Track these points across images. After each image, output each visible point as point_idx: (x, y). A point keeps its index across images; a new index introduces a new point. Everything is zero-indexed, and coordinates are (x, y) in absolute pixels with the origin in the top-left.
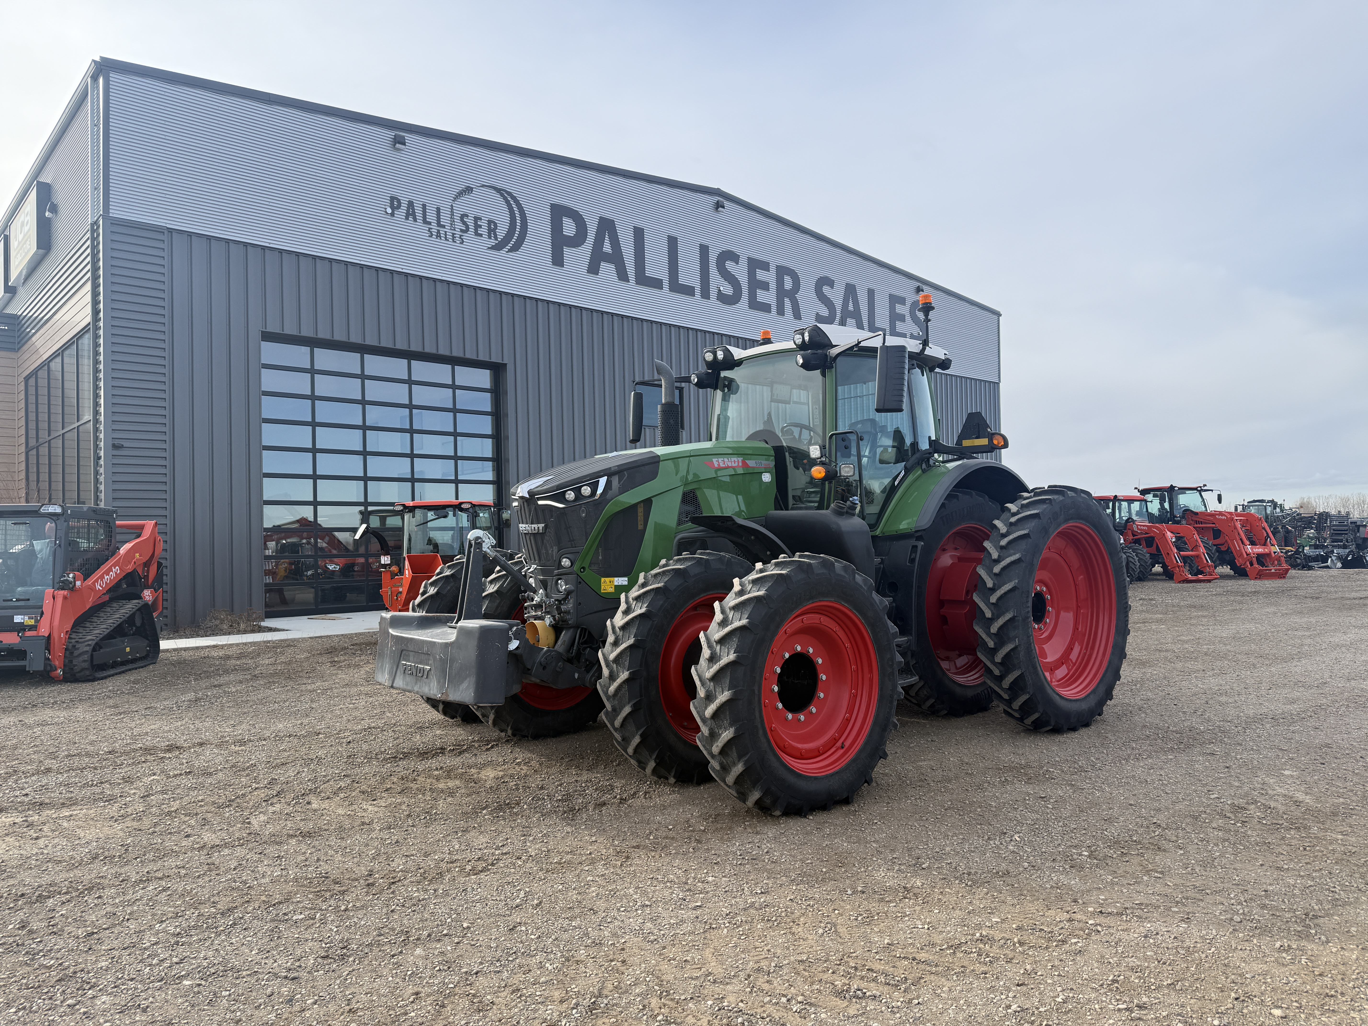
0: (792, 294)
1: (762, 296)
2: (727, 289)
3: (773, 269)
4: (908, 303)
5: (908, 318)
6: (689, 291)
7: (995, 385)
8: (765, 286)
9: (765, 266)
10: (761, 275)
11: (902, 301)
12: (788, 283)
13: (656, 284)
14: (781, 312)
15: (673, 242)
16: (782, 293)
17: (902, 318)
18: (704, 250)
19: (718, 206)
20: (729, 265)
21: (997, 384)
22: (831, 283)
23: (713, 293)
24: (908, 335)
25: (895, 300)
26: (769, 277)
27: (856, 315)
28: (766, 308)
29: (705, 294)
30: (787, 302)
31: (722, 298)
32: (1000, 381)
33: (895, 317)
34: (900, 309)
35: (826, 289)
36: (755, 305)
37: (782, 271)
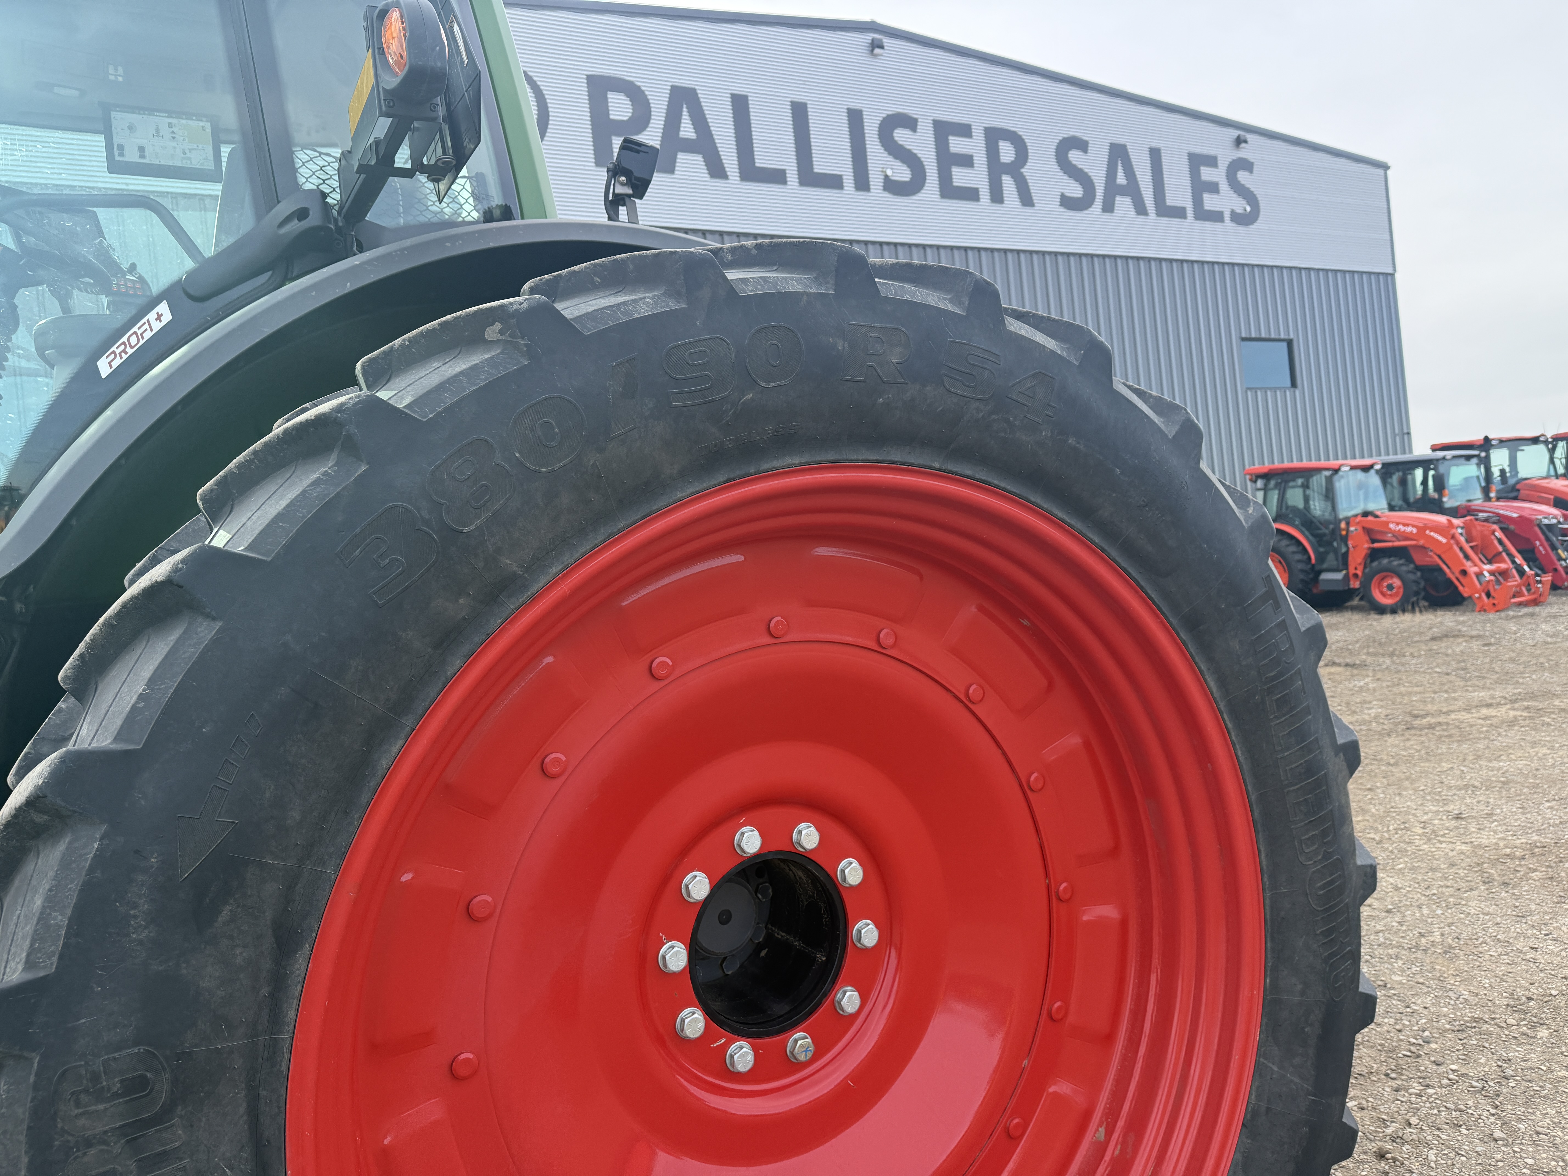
0: (1015, 169)
1: (961, 177)
2: (902, 173)
3: (978, 135)
4: (1223, 164)
5: (1224, 186)
6: (834, 182)
7: (1388, 279)
8: (967, 161)
9: (965, 131)
10: (957, 144)
11: (1212, 161)
12: (1007, 152)
13: (777, 177)
14: (997, 197)
15: (799, 112)
16: (996, 169)
17: (1213, 188)
18: (855, 118)
19: (875, 45)
20: (901, 136)
21: (1389, 277)
22: (1082, 145)
23: (876, 181)
24: (1227, 216)
25: (1197, 161)
26: (975, 146)
27: (1132, 190)
28: (971, 195)
29: (862, 184)
30: (1008, 183)
31: (892, 186)
32: (1395, 270)
33: (1200, 188)
34: (1207, 174)
35: (1075, 156)
36: (949, 191)
37: (993, 136)
